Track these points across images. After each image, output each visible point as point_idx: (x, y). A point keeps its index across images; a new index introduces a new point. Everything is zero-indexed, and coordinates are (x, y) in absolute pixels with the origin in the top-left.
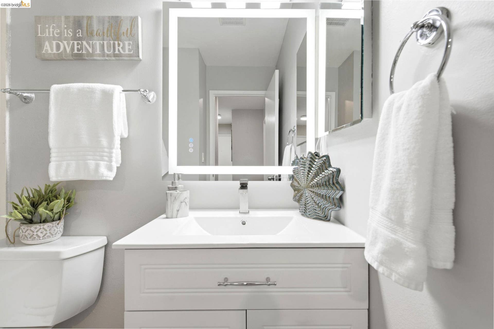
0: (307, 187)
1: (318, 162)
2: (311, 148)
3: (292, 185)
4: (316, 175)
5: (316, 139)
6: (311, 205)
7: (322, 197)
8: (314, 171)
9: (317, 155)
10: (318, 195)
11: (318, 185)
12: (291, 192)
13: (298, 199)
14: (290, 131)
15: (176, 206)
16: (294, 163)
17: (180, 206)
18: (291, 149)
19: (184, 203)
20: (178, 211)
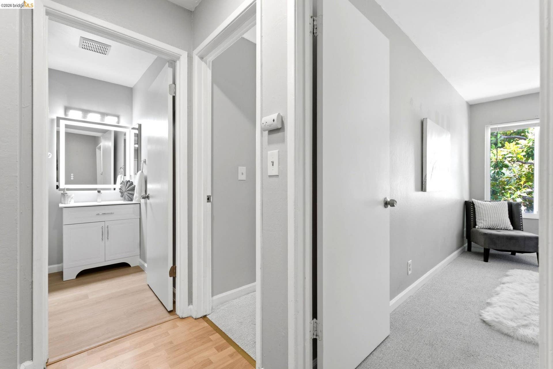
0: (125, 191)
1: (129, 183)
2: (127, 178)
3: (120, 192)
4: (128, 187)
5: (130, 176)
6: (127, 197)
7: (130, 194)
8: (127, 186)
9: (129, 181)
10: (128, 193)
11: (129, 190)
12: (120, 194)
13: (122, 196)
14: (121, 168)
15: (69, 200)
16: (121, 184)
17: (71, 200)
18: (121, 177)
19: (72, 199)
20: (70, 201)
